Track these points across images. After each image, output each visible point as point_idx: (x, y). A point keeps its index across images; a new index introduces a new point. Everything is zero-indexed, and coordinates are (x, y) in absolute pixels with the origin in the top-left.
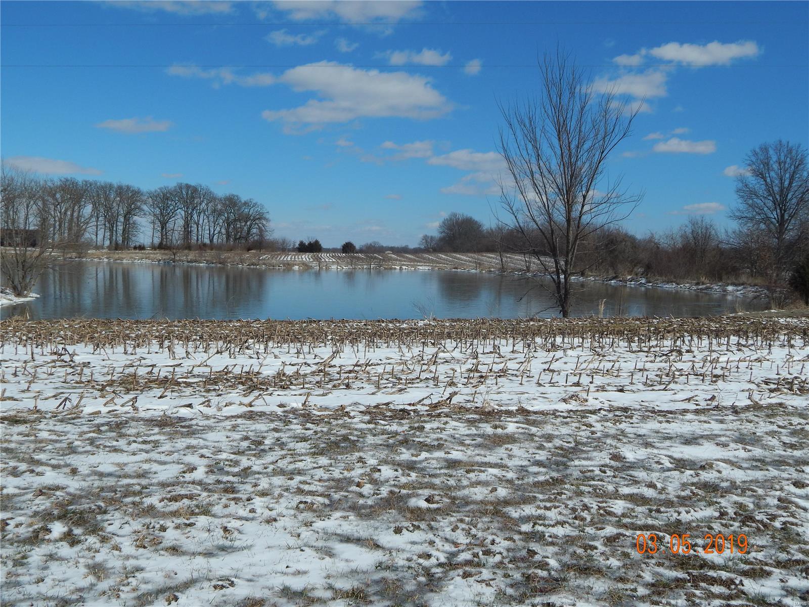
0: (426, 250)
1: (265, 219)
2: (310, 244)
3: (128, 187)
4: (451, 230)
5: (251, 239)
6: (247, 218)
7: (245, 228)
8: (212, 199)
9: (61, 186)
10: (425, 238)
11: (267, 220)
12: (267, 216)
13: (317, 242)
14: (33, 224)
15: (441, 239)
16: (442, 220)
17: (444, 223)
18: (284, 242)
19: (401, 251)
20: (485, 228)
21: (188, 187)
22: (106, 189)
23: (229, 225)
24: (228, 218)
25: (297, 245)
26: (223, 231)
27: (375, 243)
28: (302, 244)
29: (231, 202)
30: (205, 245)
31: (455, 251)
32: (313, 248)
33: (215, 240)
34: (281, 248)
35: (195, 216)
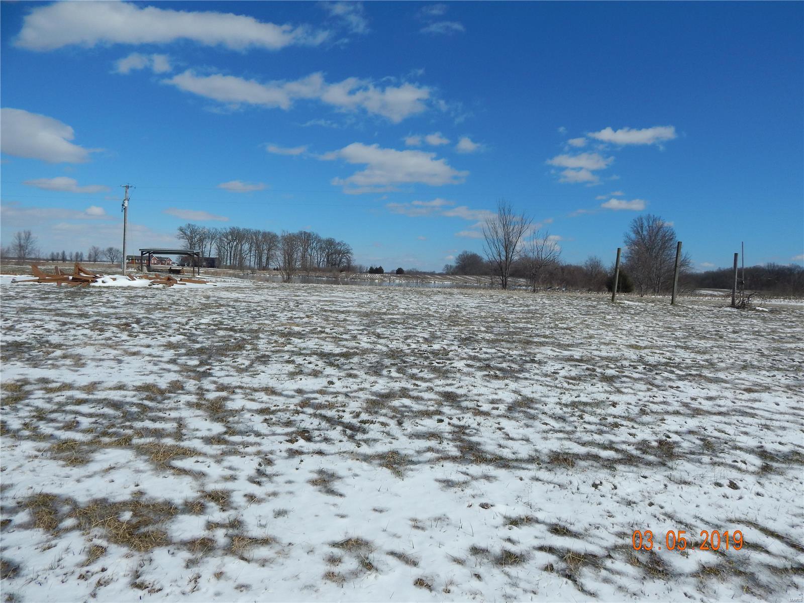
0: (447, 274)
1: (350, 253)
2: (377, 269)
3: (269, 233)
4: (463, 261)
5: (342, 266)
6: (339, 252)
7: (338, 259)
8: (319, 241)
9: (230, 232)
10: (447, 266)
11: (352, 254)
12: (352, 251)
13: (381, 267)
14: (214, 254)
15: (457, 267)
16: (457, 255)
17: (459, 257)
18: (361, 267)
19: (433, 274)
20: (484, 261)
21: (305, 233)
22: (257, 233)
23: (328, 256)
24: (328, 252)
25: (369, 269)
26: (325, 260)
27: (413, 269)
28: (371, 268)
29: (330, 243)
30: (315, 268)
31: (466, 274)
32: (379, 271)
33: (321, 266)
34: (360, 270)
35: (309, 250)
